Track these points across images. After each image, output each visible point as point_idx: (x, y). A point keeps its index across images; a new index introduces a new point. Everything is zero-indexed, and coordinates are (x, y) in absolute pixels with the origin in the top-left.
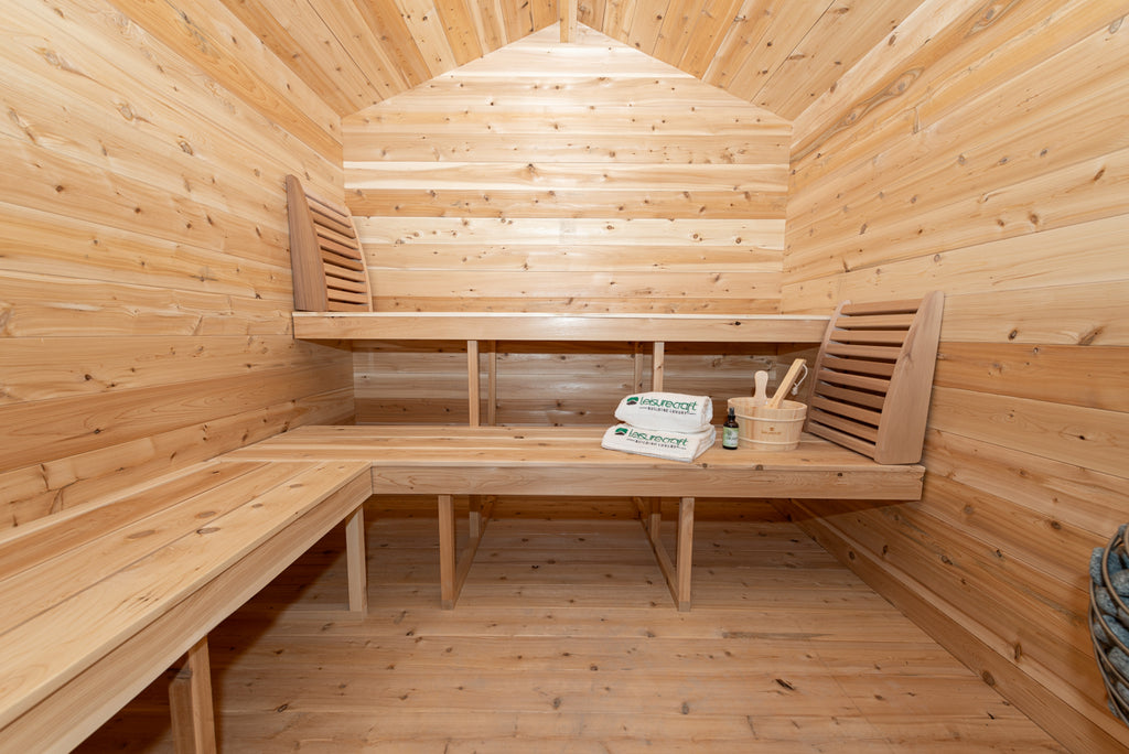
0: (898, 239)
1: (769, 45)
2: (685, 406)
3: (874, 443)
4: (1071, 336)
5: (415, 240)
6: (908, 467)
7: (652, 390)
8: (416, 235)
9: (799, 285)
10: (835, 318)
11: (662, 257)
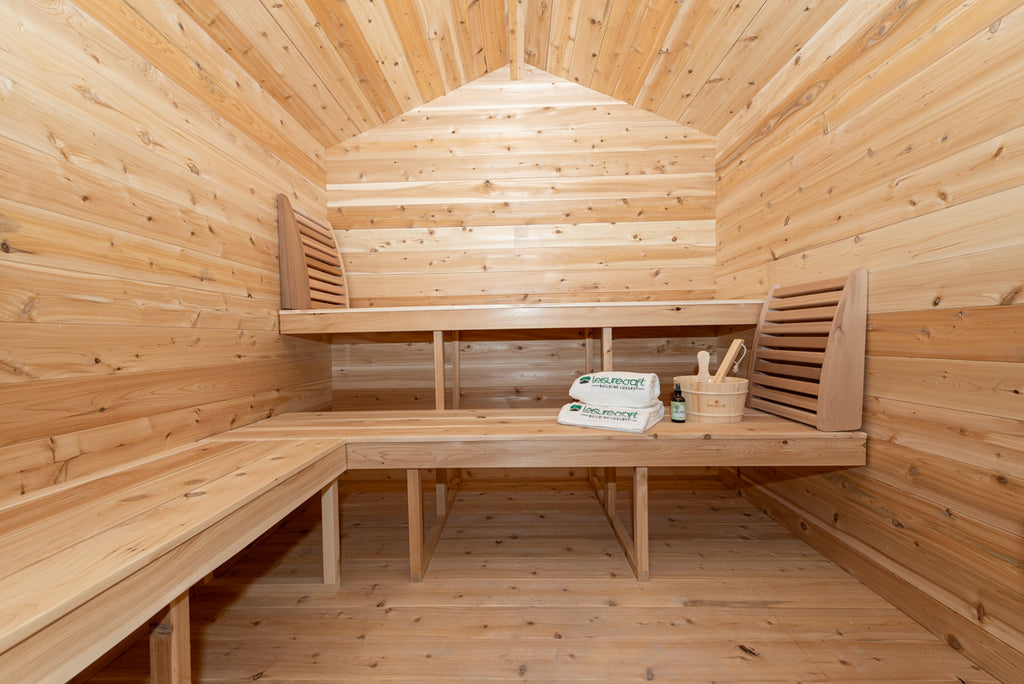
0: (820, 227)
1: (690, 72)
2: (634, 382)
3: (815, 412)
4: (993, 298)
5: (387, 249)
6: (851, 433)
7: (602, 370)
8: (388, 244)
9: (733, 275)
10: (768, 301)
11: (606, 256)
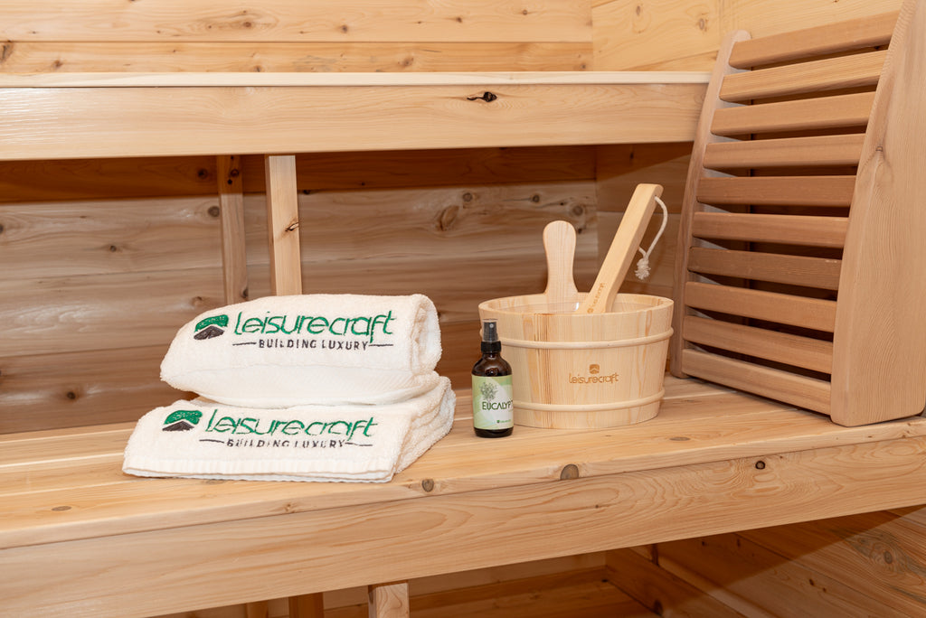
2: (362, 326)
3: (826, 377)
6: (903, 425)
10: (720, 78)
